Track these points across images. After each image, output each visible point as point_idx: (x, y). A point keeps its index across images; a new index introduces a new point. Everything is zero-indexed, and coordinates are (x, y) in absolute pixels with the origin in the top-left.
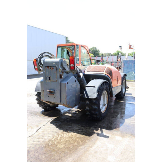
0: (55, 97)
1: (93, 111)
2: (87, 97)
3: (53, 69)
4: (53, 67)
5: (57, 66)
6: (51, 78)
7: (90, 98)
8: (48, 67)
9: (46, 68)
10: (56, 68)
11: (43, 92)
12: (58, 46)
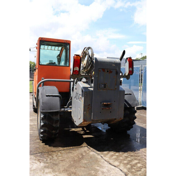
0: (111, 112)
2: (129, 106)
3: (111, 72)
4: (111, 70)
5: (117, 69)
6: (108, 85)
8: (104, 70)
9: (100, 71)
10: (116, 71)
11: (88, 108)
12: (41, 39)
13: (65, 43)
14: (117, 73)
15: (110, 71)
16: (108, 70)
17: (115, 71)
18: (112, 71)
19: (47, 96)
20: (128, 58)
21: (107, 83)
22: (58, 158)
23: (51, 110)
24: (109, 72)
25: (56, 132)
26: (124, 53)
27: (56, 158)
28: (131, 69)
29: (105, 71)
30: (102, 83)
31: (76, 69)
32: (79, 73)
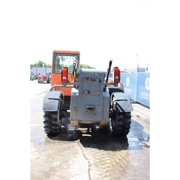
0: (95, 115)
1: (126, 126)
2: (122, 111)
3: (94, 80)
4: (95, 79)
5: (101, 78)
6: (91, 91)
7: (126, 111)
8: (87, 79)
9: (84, 80)
11: (75, 110)
12: (54, 52)
13: (75, 54)
14: (100, 81)
16: (92, 79)
17: (98, 79)
19: (49, 99)
22: (49, 147)
23: (50, 109)
24: (92, 80)
25: (56, 128)
26: (111, 63)
27: (48, 147)
28: (117, 77)
29: (89, 80)
30: (86, 90)
31: (65, 78)
32: (67, 81)
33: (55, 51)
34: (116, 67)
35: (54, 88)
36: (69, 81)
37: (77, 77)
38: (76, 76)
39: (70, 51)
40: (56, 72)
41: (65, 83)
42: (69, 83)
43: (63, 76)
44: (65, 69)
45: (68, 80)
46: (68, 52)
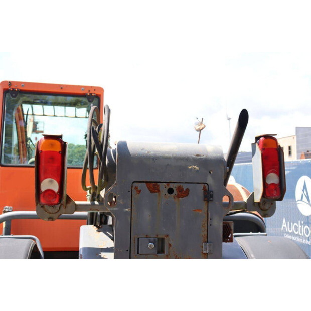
3: (183, 193)
4: (185, 187)
5: (209, 180)
6: (172, 241)
9: (139, 191)
10: (204, 189)
12: (7, 87)
13: (84, 95)
14: (208, 196)
15: (180, 189)
16: (171, 186)
17: (199, 187)
18: (188, 190)
20: (262, 139)
21: (167, 236)
24: (175, 192)
28: (273, 178)
29: (159, 191)
30: (147, 237)
31: (50, 184)
32: (60, 200)
33: (10, 83)
34: (267, 137)
35: (4, 223)
36: (69, 199)
37: (107, 179)
38: (101, 177)
39: (66, 86)
40: (15, 162)
41: (52, 205)
42: (69, 205)
43: (42, 175)
44: (52, 145)
45: (65, 196)
46: (61, 86)
